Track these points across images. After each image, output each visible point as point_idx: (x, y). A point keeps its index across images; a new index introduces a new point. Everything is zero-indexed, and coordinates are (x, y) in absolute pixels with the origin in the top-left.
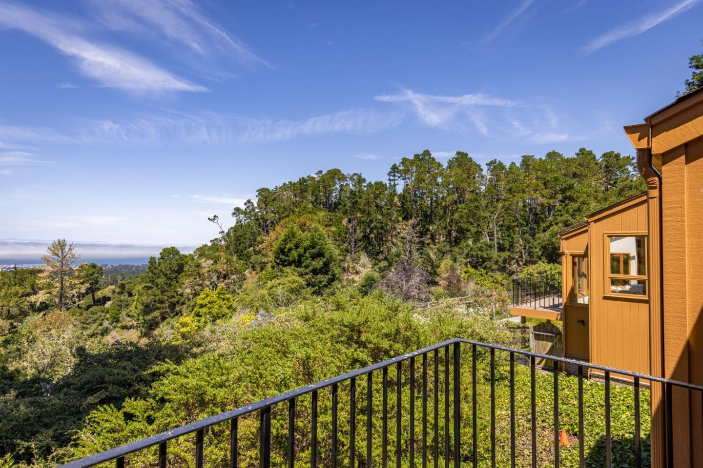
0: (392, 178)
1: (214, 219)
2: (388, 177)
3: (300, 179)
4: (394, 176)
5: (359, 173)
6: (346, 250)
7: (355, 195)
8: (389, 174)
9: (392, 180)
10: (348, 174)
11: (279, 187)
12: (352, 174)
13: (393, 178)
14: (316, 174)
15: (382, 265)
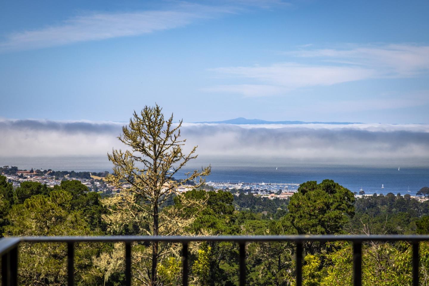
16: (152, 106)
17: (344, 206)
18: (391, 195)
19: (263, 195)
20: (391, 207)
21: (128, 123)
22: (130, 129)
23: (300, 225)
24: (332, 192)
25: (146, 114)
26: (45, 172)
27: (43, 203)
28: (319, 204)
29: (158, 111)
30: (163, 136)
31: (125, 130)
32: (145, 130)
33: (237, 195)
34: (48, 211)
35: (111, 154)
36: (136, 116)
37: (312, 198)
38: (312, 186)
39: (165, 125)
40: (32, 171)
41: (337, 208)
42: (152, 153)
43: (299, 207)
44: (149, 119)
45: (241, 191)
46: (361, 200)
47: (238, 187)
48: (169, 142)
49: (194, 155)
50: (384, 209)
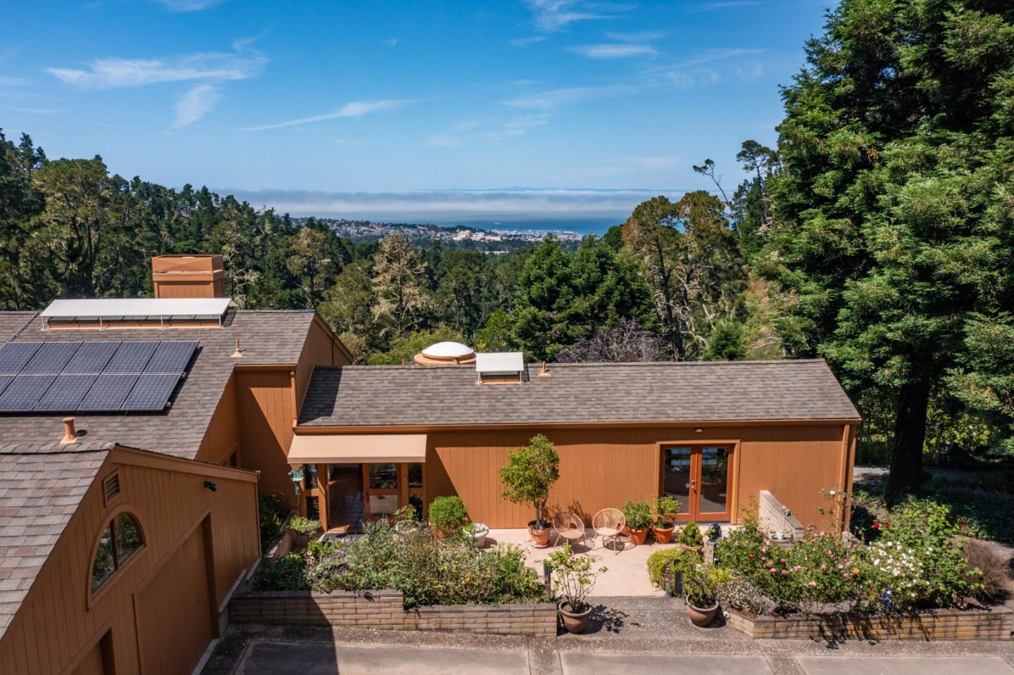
45: (515, 236)
47: (513, 233)
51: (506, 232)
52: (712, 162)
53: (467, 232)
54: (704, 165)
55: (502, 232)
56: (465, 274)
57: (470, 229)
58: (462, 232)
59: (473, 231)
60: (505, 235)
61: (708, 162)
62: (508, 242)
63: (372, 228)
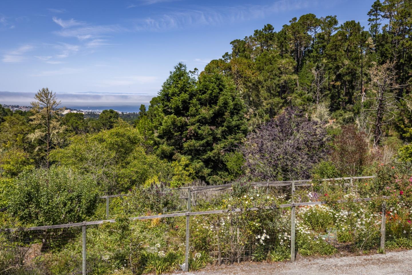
0: (372, 17)
1: (194, 72)
2: (368, 17)
3: (265, 26)
4: (376, 15)
5: (333, 16)
6: (308, 100)
7: (323, 39)
8: (370, 14)
9: (373, 20)
10: (322, 18)
11: (248, 37)
12: (325, 18)
13: (375, 17)
14: (290, 21)
15: (347, 116)
16: (45, 88)
17: (115, 117)
18: (134, 113)
19: (98, 113)
20: (134, 116)
21: (37, 93)
22: (38, 95)
23: (103, 122)
24: (112, 113)
25: (44, 90)
26: (29, 107)
27: (10, 118)
28: (108, 116)
29: (47, 89)
30: (49, 97)
31: (36, 95)
32: (43, 95)
33: (90, 113)
34: (12, 121)
35: (32, 103)
36: (40, 91)
37: (106, 115)
38: (106, 111)
39: (50, 94)
40: (24, 107)
41: (114, 117)
42: (46, 102)
43: (102, 117)
44: (45, 92)
45: (91, 112)
46: (126, 114)
47: (90, 111)
48: (51, 99)
49: (60, 103)
50: (132, 117)
51: (87, 111)
52: (197, 70)
53: (69, 110)
54: (194, 70)
55: (85, 111)
56: (76, 123)
57: (70, 109)
58: (66, 110)
59: (72, 110)
60: (86, 112)
61: (196, 69)
62: (89, 114)
63: (20, 108)
